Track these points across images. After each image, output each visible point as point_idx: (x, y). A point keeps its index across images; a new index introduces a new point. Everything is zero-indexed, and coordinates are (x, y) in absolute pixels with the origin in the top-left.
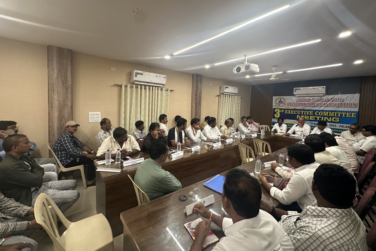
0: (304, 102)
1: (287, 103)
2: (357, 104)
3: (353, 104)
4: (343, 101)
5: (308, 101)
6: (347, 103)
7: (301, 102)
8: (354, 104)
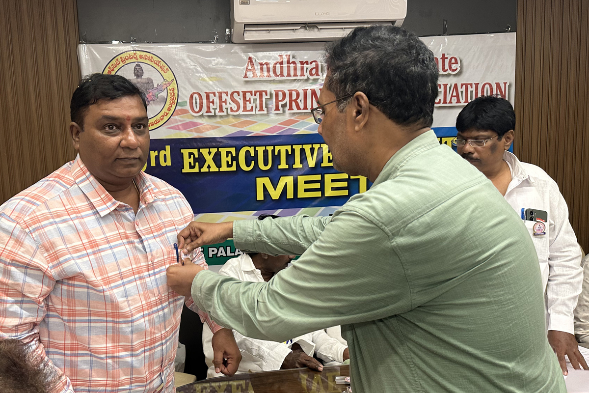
1: (185, 97)
2: (510, 86)
3: (494, 86)
4: (460, 73)
5: (307, 74)
7: (271, 88)
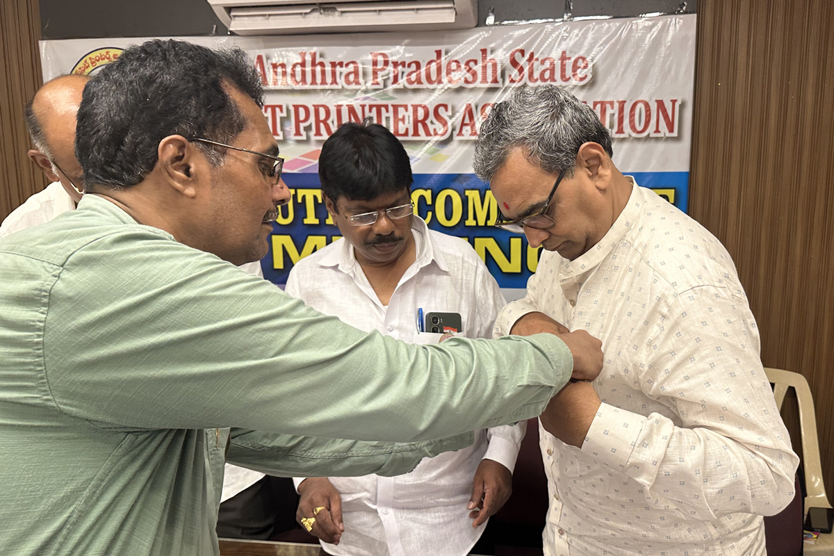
0: (310, 101)
2: (682, 106)
3: (654, 107)
4: (592, 83)
5: (341, 81)
6: (622, 103)
7: (288, 101)
8: (660, 104)
